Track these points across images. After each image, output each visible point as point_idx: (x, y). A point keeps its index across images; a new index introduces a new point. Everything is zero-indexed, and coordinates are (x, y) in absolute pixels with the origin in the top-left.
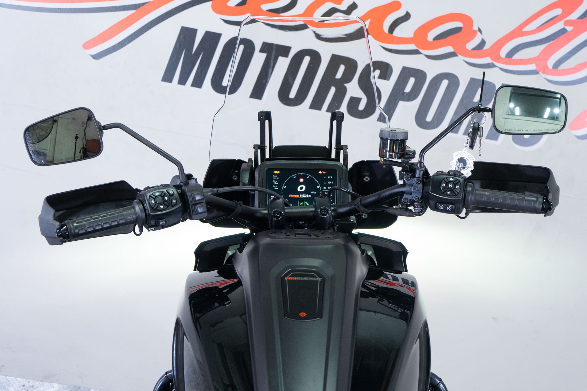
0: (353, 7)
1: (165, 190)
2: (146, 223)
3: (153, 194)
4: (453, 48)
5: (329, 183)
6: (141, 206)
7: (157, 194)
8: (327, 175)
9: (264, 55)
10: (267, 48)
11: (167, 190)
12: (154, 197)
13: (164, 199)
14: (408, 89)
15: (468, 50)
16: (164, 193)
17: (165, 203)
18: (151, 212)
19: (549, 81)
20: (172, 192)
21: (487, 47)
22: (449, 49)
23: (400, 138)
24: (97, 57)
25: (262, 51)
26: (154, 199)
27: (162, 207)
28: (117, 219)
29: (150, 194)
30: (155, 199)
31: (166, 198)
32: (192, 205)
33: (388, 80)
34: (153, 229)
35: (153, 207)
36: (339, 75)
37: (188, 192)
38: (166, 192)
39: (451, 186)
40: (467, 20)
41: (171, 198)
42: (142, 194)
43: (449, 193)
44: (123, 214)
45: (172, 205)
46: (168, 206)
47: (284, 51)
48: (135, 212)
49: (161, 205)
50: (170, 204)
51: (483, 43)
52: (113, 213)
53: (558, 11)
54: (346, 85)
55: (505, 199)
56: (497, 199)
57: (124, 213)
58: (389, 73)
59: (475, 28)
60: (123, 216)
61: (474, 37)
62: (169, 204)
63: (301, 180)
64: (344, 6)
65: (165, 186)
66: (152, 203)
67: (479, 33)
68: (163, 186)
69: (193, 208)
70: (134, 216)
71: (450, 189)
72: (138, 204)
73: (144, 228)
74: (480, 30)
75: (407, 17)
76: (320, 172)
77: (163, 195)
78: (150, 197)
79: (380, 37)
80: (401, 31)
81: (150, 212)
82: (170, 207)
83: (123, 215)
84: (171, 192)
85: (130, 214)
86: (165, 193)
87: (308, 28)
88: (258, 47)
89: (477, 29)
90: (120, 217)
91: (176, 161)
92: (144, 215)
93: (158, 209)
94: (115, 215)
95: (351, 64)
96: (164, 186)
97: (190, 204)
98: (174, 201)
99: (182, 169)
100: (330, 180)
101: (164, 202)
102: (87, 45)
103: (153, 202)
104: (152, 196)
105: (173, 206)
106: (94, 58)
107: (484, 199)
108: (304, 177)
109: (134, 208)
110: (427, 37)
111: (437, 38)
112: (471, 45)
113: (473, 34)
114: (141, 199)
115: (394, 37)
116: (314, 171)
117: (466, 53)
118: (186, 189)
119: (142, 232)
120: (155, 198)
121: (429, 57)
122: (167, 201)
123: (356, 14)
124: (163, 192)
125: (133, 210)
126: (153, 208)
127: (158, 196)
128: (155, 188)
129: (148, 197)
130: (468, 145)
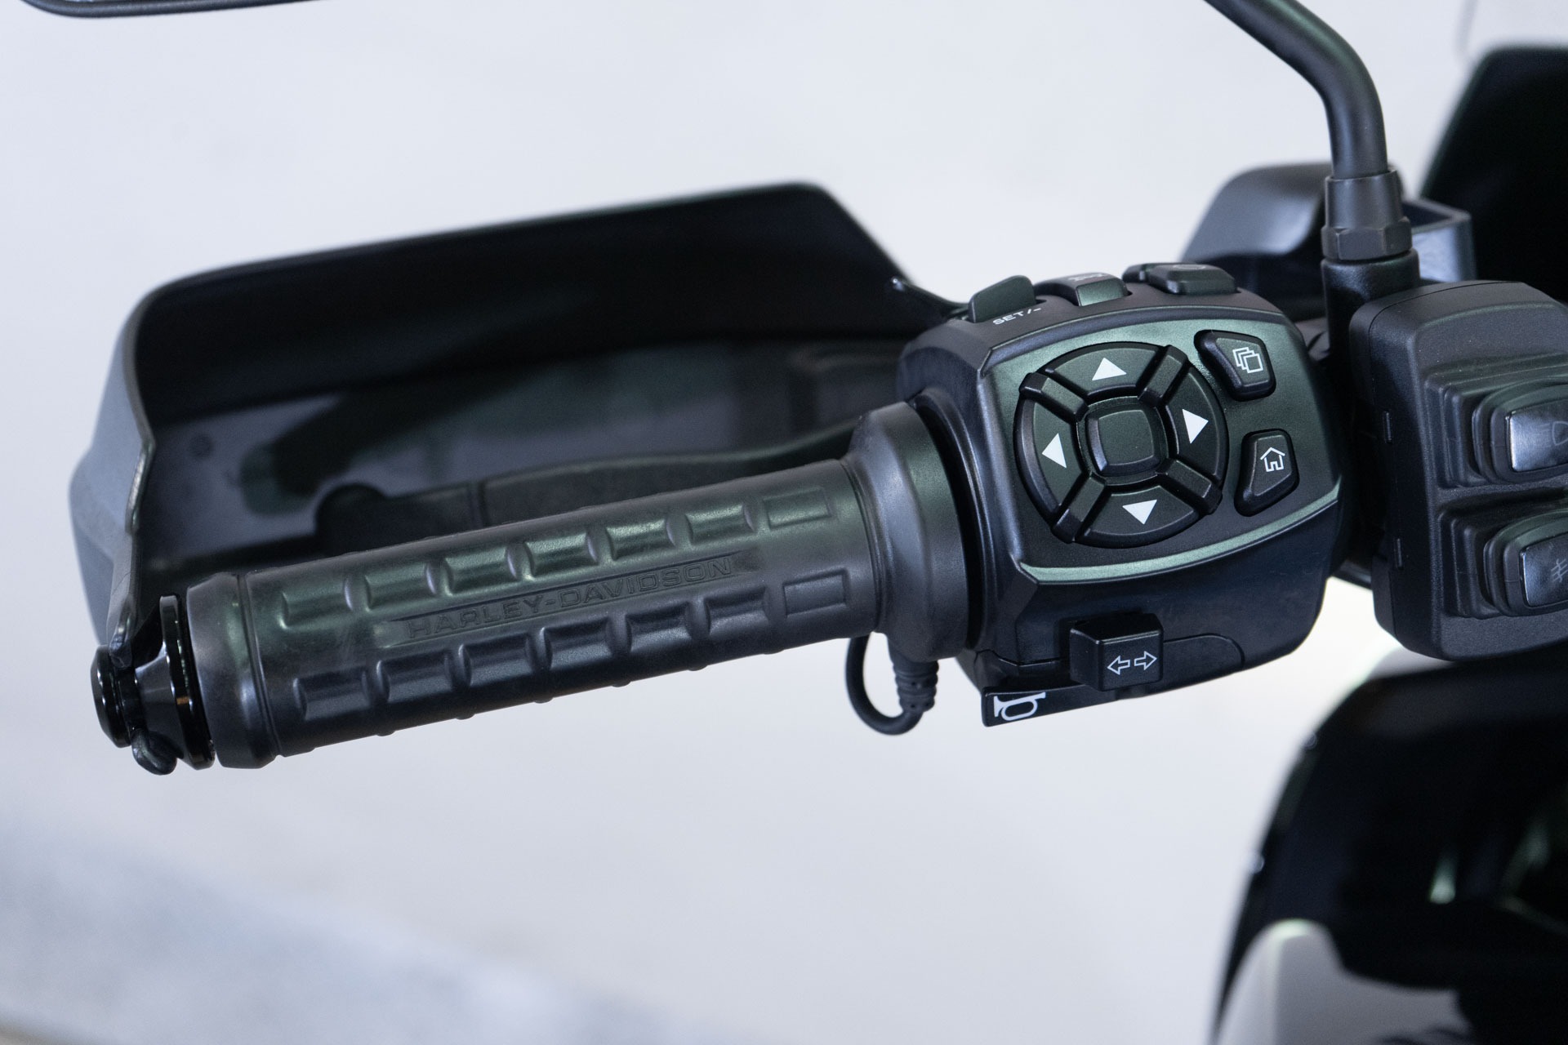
1: (1180, 336)
2: (971, 641)
3: (1062, 369)
6: (932, 476)
7: (1108, 371)
11: (1200, 338)
12: (1072, 402)
13: (1168, 431)
16: (1171, 365)
17: (1180, 471)
18: (1028, 559)
20: (1253, 363)
26: (1065, 426)
27: (1141, 511)
28: (694, 593)
29: (1033, 369)
30: (1080, 425)
31: (1194, 425)
32: (1460, 511)
34: (1028, 706)
35: (1051, 507)
37: (1424, 375)
38: (1194, 358)
41: (1242, 419)
42: (950, 356)
44: (753, 548)
45: (1247, 494)
46: (1203, 509)
48: (869, 534)
49: (1138, 490)
50: (1227, 492)
52: (656, 526)
57: (763, 532)
60: (752, 567)
62: (1218, 485)
65: (1182, 293)
66: (1044, 464)
68: (1164, 289)
69: (1469, 548)
70: (859, 572)
72: (903, 442)
73: (951, 673)
77: (1159, 384)
78: (1025, 396)
81: (1016, 554)
82: (1226, 509)
83: (747, 559)
84: (1244, 361)
85: (820, 549)
86: (1187, 365)
90: (725, 575)
91: (1301, 33)
92: (950, 564)
93: (1101, 527)
94: (665, 555)
96: (1172, 286)
97: (1439, 497)
98: (1273, 462)
99: (1367, 126)
101: (1162, 464)
103: (1055, 451)
104: (1050, 388)
105: (1249, 510)
109: (858, 484)
114: (934, 395)
118: (1410, 342)
119: (929, 704)
120: (1083, 409)
122: (1195, 455)
124: (1161, 352)
125: (848, 508)
126: (1050, 517)
127: (1113, 392)
128: (1085, 301)
129: (1010, 398)
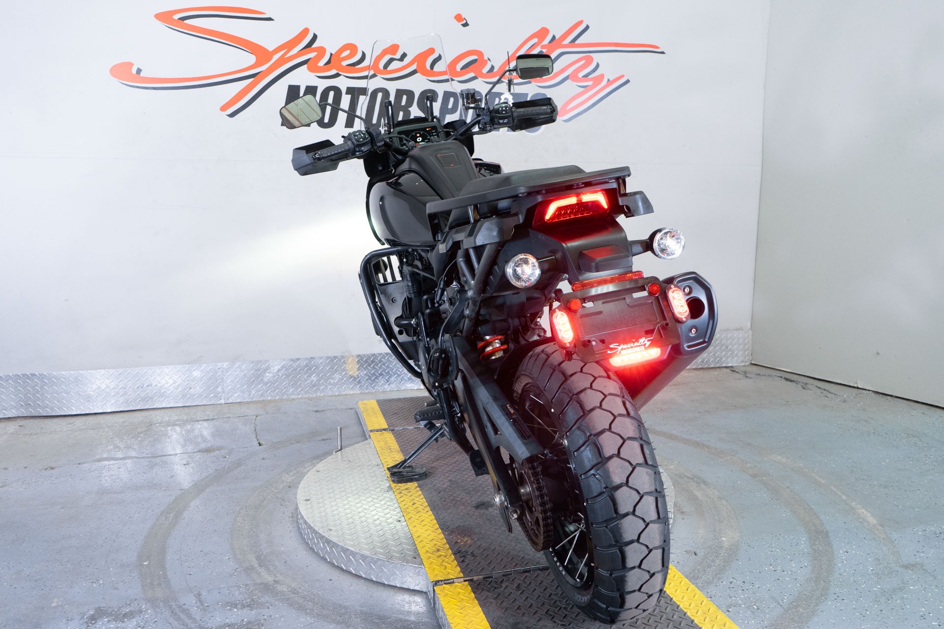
0: (404, 55)
4: (474, 73)
5: (434, 134)
8: (431, 130)
9: (349, 96)
10: (350, 90)
14: (450, 106)
15: (484, 74)
19: (539, 87)
21: (496, 70)
22: (472, 75)
23: (472, 92)
24: (232, 115)
25: (347, 93)
33: (437, 102)
36: (403, 103)
39: (504, 109)
40: (480, 53)
43: (504, 112)
47: (363, 91)
51: (493, 67)
53: (535, 40)
54: (409, 109)
55: (532, 111)
56: (528, 111)
58: (436, 96)
59: (486, 58)
61: (486, 65)
63: (418, 135)
64: (398, 56)
67: (488, 61)
71: (504, 110)
74: (489, 59)
75: (439, 58)
76: (428, 129)
79: (425, 73)
80: (438, 67)
87: (377, 76)
88: (344, 91)
89: (487, 59)
95: (410, 94)
97: (375, 137)
100: (434, 132)
102: (224, 108)
106: (230, 117)
107: (522, 113)
108: (419, 133)
110: (456, 68)
111: (462, 68)
112: (485, 70)
113: (485, 63)
115: (435, 72)
116: (424, 129)
117: (483, 76)
121: (460, 82)
123: (407, 60)
130: (508, 90)
